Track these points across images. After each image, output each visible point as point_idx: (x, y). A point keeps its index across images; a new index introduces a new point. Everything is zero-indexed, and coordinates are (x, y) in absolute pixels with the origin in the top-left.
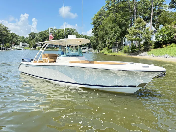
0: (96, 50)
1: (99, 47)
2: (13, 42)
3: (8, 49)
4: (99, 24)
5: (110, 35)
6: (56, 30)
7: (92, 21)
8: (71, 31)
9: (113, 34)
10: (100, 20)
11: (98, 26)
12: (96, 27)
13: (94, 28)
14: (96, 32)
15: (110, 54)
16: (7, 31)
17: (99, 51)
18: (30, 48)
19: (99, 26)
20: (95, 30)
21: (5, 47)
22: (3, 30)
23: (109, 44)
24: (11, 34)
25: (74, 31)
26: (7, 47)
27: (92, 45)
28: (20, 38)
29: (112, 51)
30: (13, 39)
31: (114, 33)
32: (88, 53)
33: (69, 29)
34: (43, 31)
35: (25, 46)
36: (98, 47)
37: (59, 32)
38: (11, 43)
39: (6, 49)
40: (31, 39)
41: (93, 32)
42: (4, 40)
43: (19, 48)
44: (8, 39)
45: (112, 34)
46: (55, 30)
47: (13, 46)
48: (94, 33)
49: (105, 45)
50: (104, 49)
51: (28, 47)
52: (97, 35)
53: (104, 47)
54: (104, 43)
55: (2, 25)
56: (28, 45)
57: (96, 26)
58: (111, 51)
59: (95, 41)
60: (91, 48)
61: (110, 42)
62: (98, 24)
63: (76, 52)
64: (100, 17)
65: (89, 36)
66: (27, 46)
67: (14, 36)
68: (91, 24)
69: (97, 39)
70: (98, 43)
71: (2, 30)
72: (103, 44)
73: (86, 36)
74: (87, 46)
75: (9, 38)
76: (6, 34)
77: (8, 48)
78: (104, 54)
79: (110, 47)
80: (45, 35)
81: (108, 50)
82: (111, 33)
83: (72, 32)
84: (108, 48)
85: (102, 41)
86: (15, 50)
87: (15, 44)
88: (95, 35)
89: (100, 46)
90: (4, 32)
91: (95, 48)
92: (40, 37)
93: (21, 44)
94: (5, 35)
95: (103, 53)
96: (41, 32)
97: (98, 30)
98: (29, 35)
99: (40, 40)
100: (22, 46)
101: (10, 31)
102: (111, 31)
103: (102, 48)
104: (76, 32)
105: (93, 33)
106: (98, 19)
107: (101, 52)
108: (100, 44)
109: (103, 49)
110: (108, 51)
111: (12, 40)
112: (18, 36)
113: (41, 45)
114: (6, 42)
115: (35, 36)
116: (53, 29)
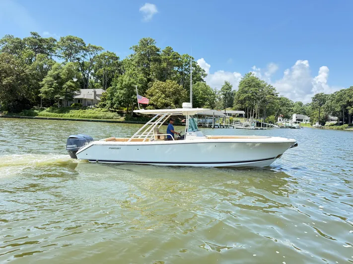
2: (281, 113)
3: (272, 126)
16: (273, 95)
18: (312, 125)
21: (266, 122)
22: (267, 94)
24: (280, 99)
26: (270, 122)
28: (293, 106)
30: (281, 108)
35: (302, 120)
38: (278, 115)
39: (268, 126)
40: (317, 107)
42: (268, 110)
43: (290, 125)
44: (273, 109)
47: (280, 120)
51: (308, 122)
55: (267, 86)
56: (309, 118)
66: (307, 121)
67: (285, 103)
71: (265, 93)
75: (276, 105)
76: (271, 100)
77: (272, 124)
80: (348, 96)
86: (282, 127)
87: (283, 118)
90: (268, 96)
92: (338, 101)
93: (294, 116)
94: (269, 102)
96: (341, 91)
98: (313, 98)
99: (336, 107)
100: (297, 120)
101: (278, 93)
111: (280, 110)
112: (290, 102)
113: (336, 118)
114: (269, 113)
115: (324, 101)
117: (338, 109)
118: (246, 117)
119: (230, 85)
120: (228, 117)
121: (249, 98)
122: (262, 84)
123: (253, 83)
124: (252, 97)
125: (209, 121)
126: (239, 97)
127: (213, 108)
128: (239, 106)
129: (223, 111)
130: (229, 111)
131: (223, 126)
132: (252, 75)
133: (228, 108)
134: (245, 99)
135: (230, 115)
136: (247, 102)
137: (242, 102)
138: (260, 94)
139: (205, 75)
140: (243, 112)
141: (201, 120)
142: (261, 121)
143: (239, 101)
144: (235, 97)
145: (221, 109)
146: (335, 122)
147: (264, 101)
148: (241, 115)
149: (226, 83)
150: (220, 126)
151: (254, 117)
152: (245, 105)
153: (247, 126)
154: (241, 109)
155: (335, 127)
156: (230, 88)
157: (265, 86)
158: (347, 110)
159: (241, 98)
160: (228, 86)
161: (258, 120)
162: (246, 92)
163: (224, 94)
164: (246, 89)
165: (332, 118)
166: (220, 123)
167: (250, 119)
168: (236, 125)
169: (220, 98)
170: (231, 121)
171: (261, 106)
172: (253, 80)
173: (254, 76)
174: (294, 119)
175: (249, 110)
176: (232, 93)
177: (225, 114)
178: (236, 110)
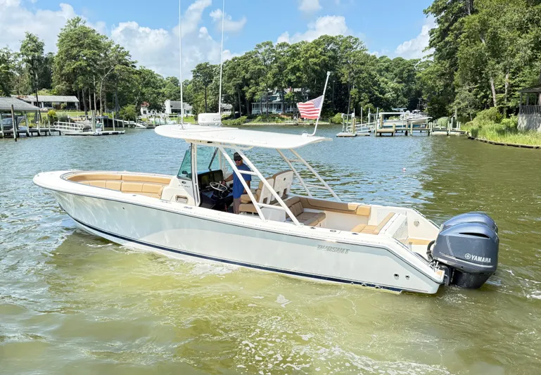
0: (443, 120)
1: (459, 110)
2: (147, 100)
3: (132, 126)
4: (461, 12)
5: (513, 56)
6: (286, 49)
8: (342, 48)
9: (529, 52)
11: (455, 20)
12: (446, 24)
13: (437, 26)
14: (447, 43)
15: (510, 139)
16: (127, 64)
17: (454, 126)
18: (196, 118)
19: (460, 20)
20: (443, 38)
21: (121, 118)
22: (116, 62)
23: (502, 96)
24: (139, 73)
25: (351, 47)
26: (128, 118)
27: (425, 97)
28: (164, 86)
29: (516, 125)
30: (144, 90)
31: (533, 49)
32: (406, 134)
33: (330, 40)
34: (239, 56)
35: (180, 112)
36: (454, 109)
37: (294, 55)
38: (140, 103)
39: (126, 126)
40: (201, 88)
41: (431, 46)
42: (120, 94)
43: (163, 122)
44: (131, 92)
45: (521, 53)
46: (280, 50)
47: (145, 112)
48: (439, 50)
49: (486, 96)
50: (481, 114)
51: (190, 115)
52: (451, 55)
53: (481, 105)
54: (481, 88)
55: (113, 47)
56: (191, 107)
57: (446, 21)
58: (512, 125)
59: (440, 83)
60: (422, 109)
61: (511, 86)
62: (456, 10)
63: (356, 133)
65: (415, 61)
66: (188, 112)
67: (148, 80)
68: (426, 12)
69: (452, 74)
70: (454, 89)
71: (112, 61)
73: (402, 60)
74: (405, 100)
75: (134, 85)
76: (125, 75)
77: (132, 122)
78: (480, 137)
79: (511, 104)
80: (244, 68)
81: (498, 121)
82: (518, 50)
83: (346, 48)
84: (501, 110)
85: (473, 80)
86: (149, 127)
87: (150, 108)
88: (440, 57)
89: (463, 104)
90: (118, 67)
91: (438, 111)
92: (230, 78)
93: (168, 103)
94: (122, 80)
95: (475, 133)
96: (233, 60)
97: (457, 37)
98: (194, 71)
100: (173, 111)
101: (136, 62)
102: (520, 41)
103: (471, 111)
104: (358, 49)
105: (433, 50)
107: (468, 129)
108: (465, 94)
109: (474, 116)
110: (497, 126)
111: (143, 94)
112: (159, 78)
113: (230, 106)
114: (124, 101)
115: (211, 76)
116: (275, 44)
117: (231, 92)
118: (82, 109)
119: (39, 41)
120: (45, 109)
121: (82, 71)
122: (104, 42)
123: (87, 41)
124: (89, 68)
126: (62, 68)
127: (8, 94)
128: (62, 86)
129: (32, 98)
130: (44, 96)
131: (37, 131)
132: (80, 24)
133: (41, 92)
134: (74, 72)
135: (48, 104)
136: (80, 78)
137: (70, 78)
138: (103, 62)
140: (74, 99)
142: (111, 115)
143: (62, 76)
144: (55, 67)
145: (26, 93)
146: (229, 113)
147: (113, 77)
148: (70, 106)
149: (29, 36)
150: (32, 132)
151: (98, 108)
152: (77, 84)
153: (87, 129)
154: (70, 93)
155: (229, 121)
156: (39, 47)
157: (110, 46)
158: (244, 92)
159: (67, 70)
160: (33, 45)
161: (105, 114)
162: (75, 58)
163: (28, 61)
164: (75, 52)
165: (224, 105)
166: (31, 124)
167: (91, 114)
168: (66, 129)
169: (19, 70)
170: (53, 120)
171: (107, 87)
172: (86, 34)
173: (87, 25)
174: (168, 110)
175: (87, 95)
176: (47, 60)
177: (37, 104)
178: (59, 94)
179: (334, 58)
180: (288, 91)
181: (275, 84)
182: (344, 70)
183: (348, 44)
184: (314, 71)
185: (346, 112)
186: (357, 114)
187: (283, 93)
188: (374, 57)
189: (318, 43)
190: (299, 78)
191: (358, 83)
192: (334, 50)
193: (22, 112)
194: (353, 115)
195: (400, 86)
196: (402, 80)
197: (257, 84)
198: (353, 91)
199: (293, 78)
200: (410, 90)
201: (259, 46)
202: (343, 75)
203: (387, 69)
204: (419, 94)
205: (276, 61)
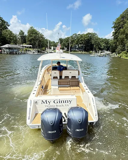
0: (114, 53)
3: (44, 52)
4: (120, 28)
6: (80, 35)
7: (114, 25)
10: (122, 23)
11: (119, 30)
12: (117, 31)
14: (116, 35)
16: (43, 38)
17: (117, 55)
19: (120, 30)
21: (42, 50)
24: (46, 40)
27: (110, 48)
28: (52, 43)
32: (106, 56)
33: (90, 34)
35: (55, 49)
36: (117, 50)
37: (81, 37)
38: (46, 47)
42: (42, 45)
43: (51, 52)
44: (44, 45)
46: (78, 36)
47: (47, 49)
49: (124, 48)
50: (123, 52)
52: (117, 38)
53: (123, 50)
54: (123, 46)
55: (40, 34)
59: (114, 45)
60: (110, 51)
63: (94, 55)
64: (123, 20)
68: (112, 28)
70: (117, 46)
71: (40, 37)
72: (122, 48)
73: (106, 39)
74: (106, 48)
75: (45, 43)
77: (44, 51)
81: (126, 54)
84: (127, 51)
85: (122, 44)
88: (114, 39)
89: (119, 50)
90: (41, 39)
91: (113, 51)
92: (67, 42)
93: (52, 47)
94: (42, 42)
95: (121, 56)
96: (67, 38)
97: (119, 34)
99: (66, 44)
101: (45, 38)
103: (120, 51)
104: (96, 36)
105: (113, 37)
106: (120, 22)
107: (119, 55)
108: (119, 47)
109: (121, 53)
112: (51, 41)
113: (67, 48)
114: (42, 47)
115: (62, 41)
116: (77, 34)
117: (67, 45)
118: (33, 48)
121: (33, 39)
122: (38, 33)
123: (34, 32)
125: (15, 51)
126: (28, 39)
127: (16, 44)
128: (29, 43)
129: (22, 45)
130: (24, 45)
131: (23, 53)
132: (33, 28)
135: (25, 47)
136: (32, 41)
137: (30, 41)
138: (38, 37)
139: (9, 26)
140: (31, 46)
141: (11, 51)
142: (39, 50)
145: (20, 44)
146: (66, 50)
147: (40, 41)
148: (30, 47)
149: (21, 31)
150: (21, 53)
151: (37, 48)
153: (34, 53)
154: (30, 44)
155: (66, 52)
156: (23, 33)
159: (30, 39)
160: (22, 33)
162: (31, 36)
163: (21, 37)
164: (31, 35)
165: (65, 48)
166: (21, 51)
167: (35, 49)
168: (29, 53)
169: (19, 39)
170: (26, 50)
171: (39, 43)
172: (34, 30)
173: (34, 28)
174: (52, 49)
175: (34, 45)
176: (25, 36)
177: (23, 47)
178: (28, 44)
179: (91, 38)
180: (80, 45)
181: (77, 43)
182: (93, 41)
183: (94, 35)
184: (86, 41)
185: (92, 51)
186: (95, 51)
187: (79, 46)
188: (100, 38)
189: (87, 34)
190: (82, 42)
191: (96, 44)
192: (91, 36)
193: (19, 48)
194: (94, 51)
195: (105, 45)
196: (106, 44)
197: (73, 43)
198: (94, 46)
199: (81, 42)
200: (107, 46)
201: (73, 35)
202: (92, 42)
203: (102, 41)
204: (109, 47)
205: (77, 38)
